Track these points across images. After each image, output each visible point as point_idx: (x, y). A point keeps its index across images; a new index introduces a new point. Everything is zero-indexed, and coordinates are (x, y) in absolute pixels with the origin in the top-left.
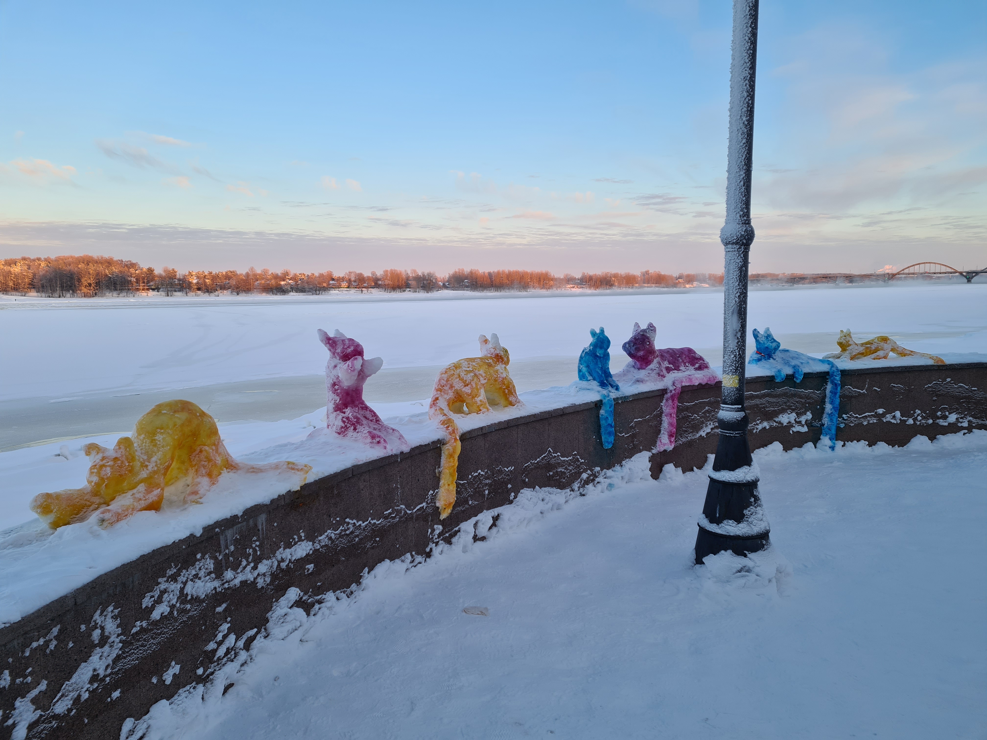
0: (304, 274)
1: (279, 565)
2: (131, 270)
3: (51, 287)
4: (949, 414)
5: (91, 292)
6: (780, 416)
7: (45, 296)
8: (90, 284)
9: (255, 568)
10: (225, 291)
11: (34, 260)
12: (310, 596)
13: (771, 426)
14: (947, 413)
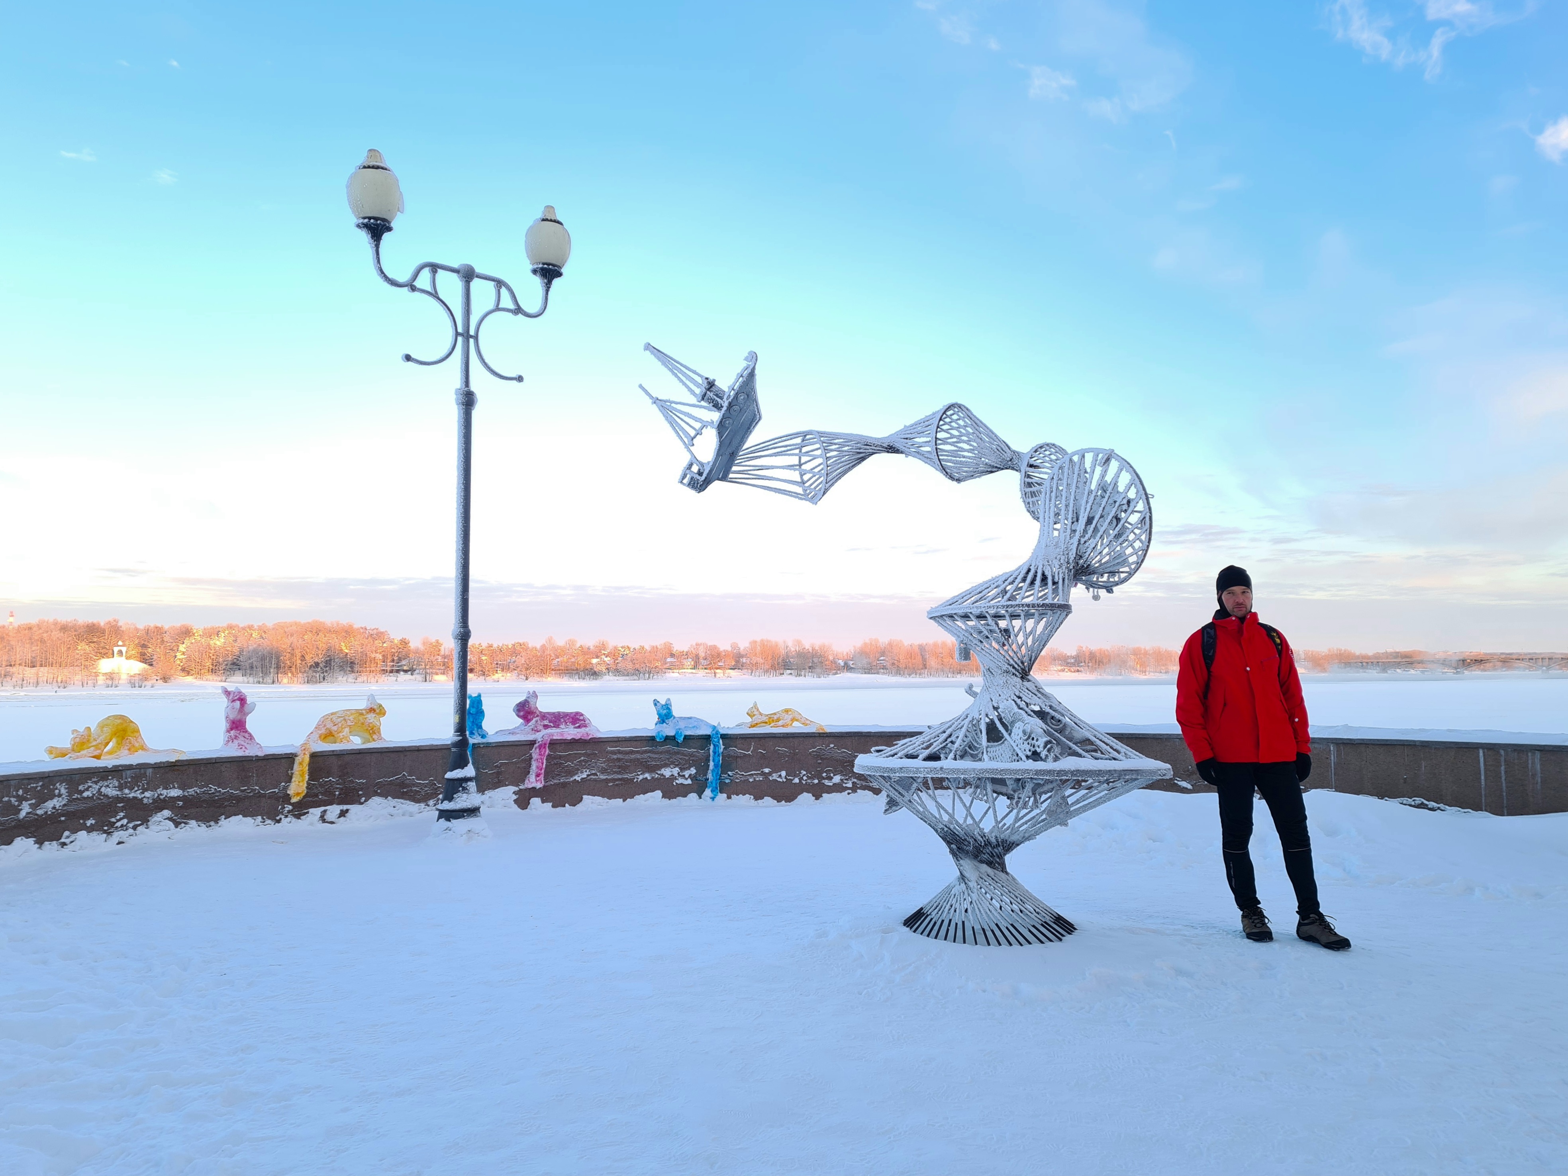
0: (628, 647)
1: (158, 796)
2: (377, 642)
3: (262, 668)
4: (834, 775)
5: (318, 676)
6: (663, 769)
7: (254, 681)
8: (318, 663)
9: (143, 793)
10: (508, 674)
11: (244, 629)
12: (179, 818)
13: (653, 777)
14: (832, 775)
